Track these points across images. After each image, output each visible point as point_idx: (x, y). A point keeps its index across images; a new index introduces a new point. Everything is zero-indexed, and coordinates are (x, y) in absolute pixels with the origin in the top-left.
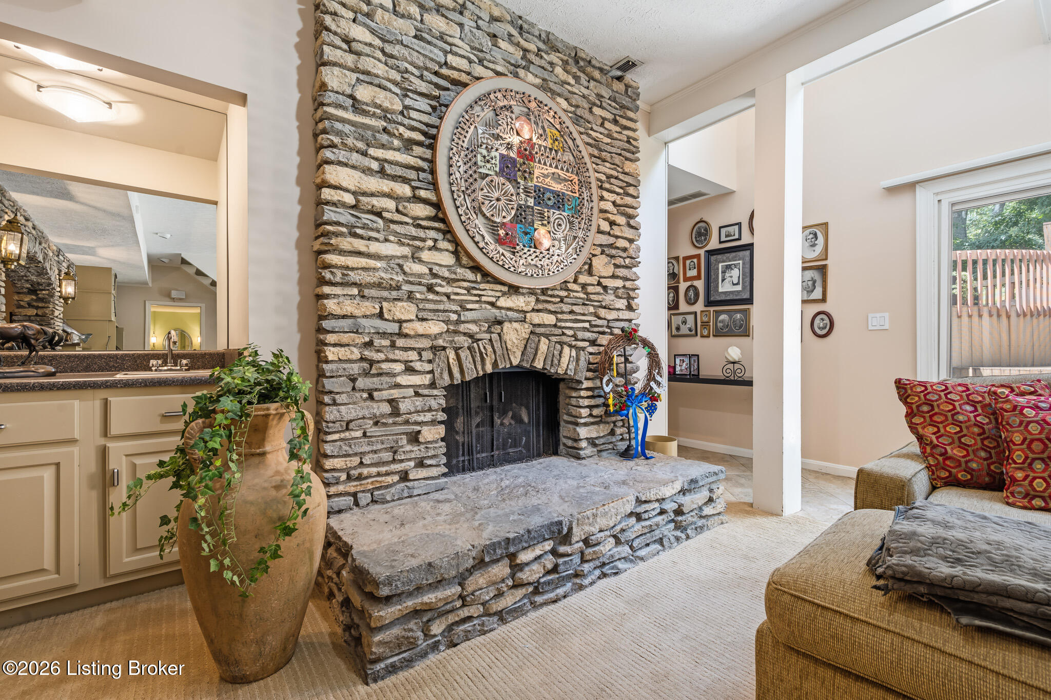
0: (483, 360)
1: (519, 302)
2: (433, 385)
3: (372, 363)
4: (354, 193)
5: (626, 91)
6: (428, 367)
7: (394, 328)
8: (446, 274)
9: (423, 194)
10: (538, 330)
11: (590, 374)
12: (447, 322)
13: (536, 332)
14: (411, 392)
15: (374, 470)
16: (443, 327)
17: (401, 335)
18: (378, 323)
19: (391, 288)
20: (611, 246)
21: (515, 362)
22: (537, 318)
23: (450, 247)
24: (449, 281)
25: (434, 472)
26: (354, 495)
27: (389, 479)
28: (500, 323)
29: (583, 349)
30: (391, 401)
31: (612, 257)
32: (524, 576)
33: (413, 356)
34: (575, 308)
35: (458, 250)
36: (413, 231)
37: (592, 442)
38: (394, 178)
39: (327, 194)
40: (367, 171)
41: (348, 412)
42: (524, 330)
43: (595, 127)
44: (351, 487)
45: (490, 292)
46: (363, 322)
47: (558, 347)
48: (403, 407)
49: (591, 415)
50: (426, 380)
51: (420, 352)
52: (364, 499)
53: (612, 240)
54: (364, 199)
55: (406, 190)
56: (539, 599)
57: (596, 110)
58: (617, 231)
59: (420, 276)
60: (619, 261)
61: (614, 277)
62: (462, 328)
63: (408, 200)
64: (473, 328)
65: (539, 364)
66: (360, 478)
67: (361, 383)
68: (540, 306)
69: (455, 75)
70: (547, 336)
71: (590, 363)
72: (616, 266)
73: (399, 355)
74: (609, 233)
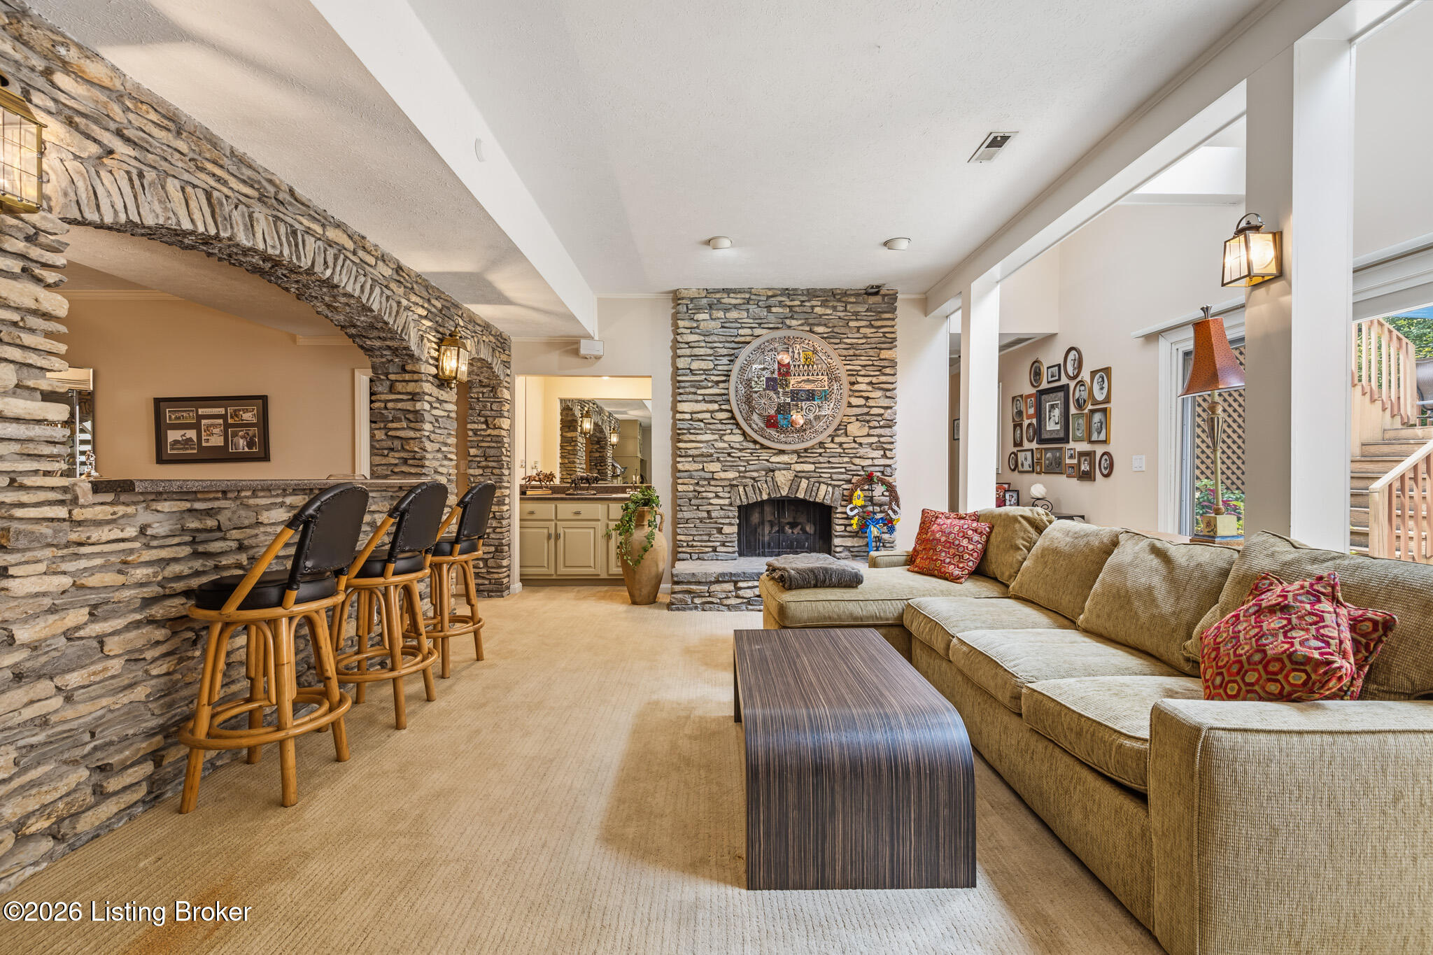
0: (761, 492)
1: (785, 458)
2: (731, 505)
3: (699, 492)
4: (691, 413)
5: (883, 299)
6: (727, 495)
7: (710, 475)
8: (738, 446)
9: (723, 407)
10: (800, 475)
11: (844, 503)
12: (739, 472)
13: (798, 476)
14: (719, 507)
15: (699, 544)
16: (737, 475)
17: (713, 479)
18: (702, 473)
19: (709, 456)
20: (867, 414)
21: (784, 494)
22: (799, 467)
23: (739, 432)
24: (741, 450)
25: (730, 549)
26: (690, 554)
27: (707, 549)
28: (772, 471)
29: (839, 486)
30: (708, 512)
31: (868, 422)
32: (741, 593)
33: (720, 489)
34: (831, 460)
35: (744, 434)
36: (720, 426)
37: (847, 548)
38: (711, 402)
39: (678, 416)
40: (697, 401)
41: (687, 515)
42: (789, 475)
43: (850, 336)
44: (688, 550)
45: (765, 455)
46: (694, 473)
47: (817, 484)
48: (713, 515)
49: (845, 530)
50: (727, 502)
51: (723, 487)
52: (695, 556)
53: (865, 410)
54: (694, 416)
55: (716, 407)
56: (750, 607)
57: (852, 324)
58: (871, 403)
59: (724, 449)
60: (872, 424)
61: (868, 435)
62: (747, 474)
63: (717, 411)
64: (755, 474)
65: (801, 495)
66: (692, 546)
67: (693, 502)
68: (802, 460)
69: (742, 339)
70: (808, 478)
71: (843, 495)
72: (870, 428)
73: (712, 489)
74: (865, 405)
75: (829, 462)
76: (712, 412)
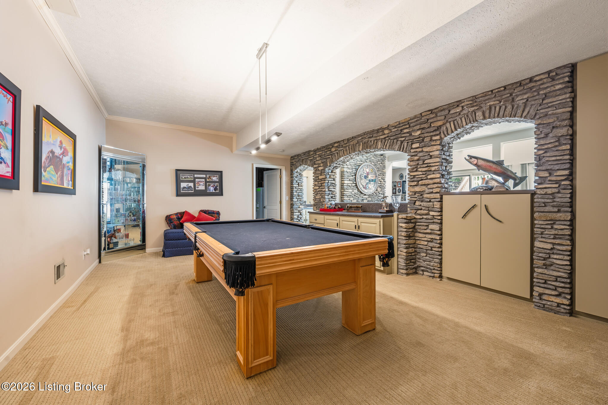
1: (366, 197)
4: (347, 184)
5: (384, 157)
8: (357, 193)
9: (354, 182)
10: (369, 201)
12: (357, 200)
19: (350, 196)
20: (381, 186)
23: (357, 189)
28: (363, 200)
31: (381, 187)
34: (374, 197)
36: (353, 188)
40: (348, 181)
43: (378, 166)
45: (362, 195)
53: (381, 185)
55: (352, 182)
57: (378, 162)
58: (382, 183)
59: (353, 194)
60: (382, 188)
61: (381, 191)
64: (360, 201)
68: (369, 197)
72: (381, 189)
74: (380, 183)
75: (374, 198)
76: (351, 184)
